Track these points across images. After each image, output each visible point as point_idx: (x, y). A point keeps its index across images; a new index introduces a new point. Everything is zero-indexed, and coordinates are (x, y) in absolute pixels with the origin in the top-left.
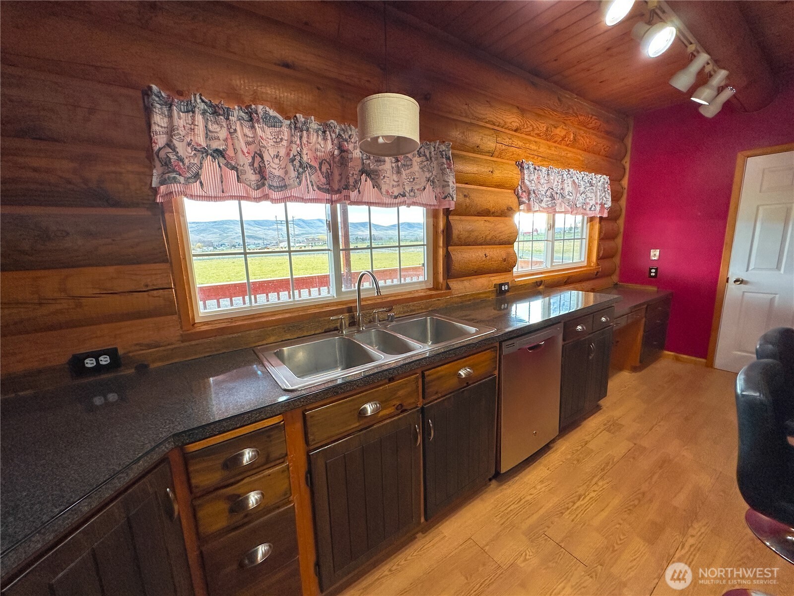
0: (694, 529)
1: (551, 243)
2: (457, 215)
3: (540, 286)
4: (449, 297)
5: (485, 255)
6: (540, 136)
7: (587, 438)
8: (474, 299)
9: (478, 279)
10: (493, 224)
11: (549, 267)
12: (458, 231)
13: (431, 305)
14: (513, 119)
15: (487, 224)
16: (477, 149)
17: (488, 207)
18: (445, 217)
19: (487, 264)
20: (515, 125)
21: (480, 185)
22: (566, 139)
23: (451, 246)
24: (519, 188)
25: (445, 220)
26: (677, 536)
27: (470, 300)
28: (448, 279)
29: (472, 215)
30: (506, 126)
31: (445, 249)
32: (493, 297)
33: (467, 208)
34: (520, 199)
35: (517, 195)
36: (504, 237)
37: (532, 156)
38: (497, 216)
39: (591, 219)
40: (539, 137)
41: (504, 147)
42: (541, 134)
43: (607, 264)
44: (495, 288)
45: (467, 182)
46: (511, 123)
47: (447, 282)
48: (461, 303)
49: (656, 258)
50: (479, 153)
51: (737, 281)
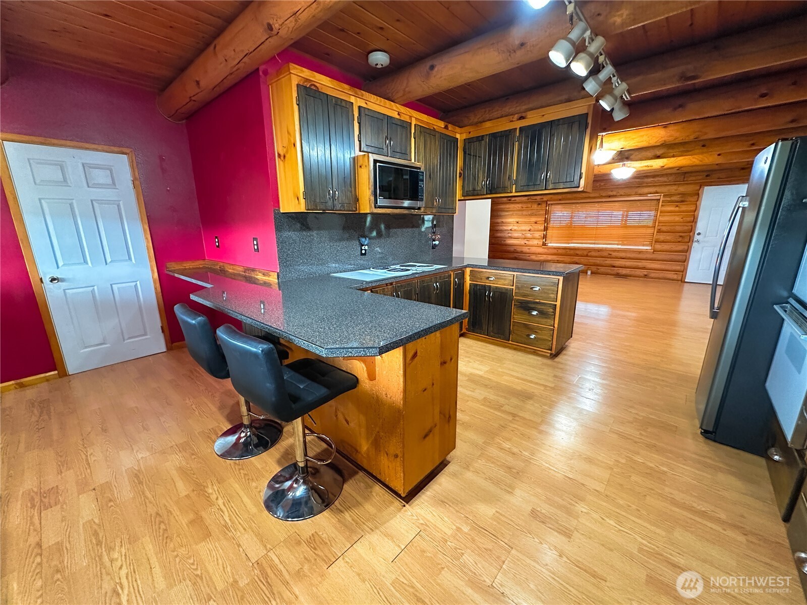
0: (212, 494)
26: (213, 510)
51: (53, 280)
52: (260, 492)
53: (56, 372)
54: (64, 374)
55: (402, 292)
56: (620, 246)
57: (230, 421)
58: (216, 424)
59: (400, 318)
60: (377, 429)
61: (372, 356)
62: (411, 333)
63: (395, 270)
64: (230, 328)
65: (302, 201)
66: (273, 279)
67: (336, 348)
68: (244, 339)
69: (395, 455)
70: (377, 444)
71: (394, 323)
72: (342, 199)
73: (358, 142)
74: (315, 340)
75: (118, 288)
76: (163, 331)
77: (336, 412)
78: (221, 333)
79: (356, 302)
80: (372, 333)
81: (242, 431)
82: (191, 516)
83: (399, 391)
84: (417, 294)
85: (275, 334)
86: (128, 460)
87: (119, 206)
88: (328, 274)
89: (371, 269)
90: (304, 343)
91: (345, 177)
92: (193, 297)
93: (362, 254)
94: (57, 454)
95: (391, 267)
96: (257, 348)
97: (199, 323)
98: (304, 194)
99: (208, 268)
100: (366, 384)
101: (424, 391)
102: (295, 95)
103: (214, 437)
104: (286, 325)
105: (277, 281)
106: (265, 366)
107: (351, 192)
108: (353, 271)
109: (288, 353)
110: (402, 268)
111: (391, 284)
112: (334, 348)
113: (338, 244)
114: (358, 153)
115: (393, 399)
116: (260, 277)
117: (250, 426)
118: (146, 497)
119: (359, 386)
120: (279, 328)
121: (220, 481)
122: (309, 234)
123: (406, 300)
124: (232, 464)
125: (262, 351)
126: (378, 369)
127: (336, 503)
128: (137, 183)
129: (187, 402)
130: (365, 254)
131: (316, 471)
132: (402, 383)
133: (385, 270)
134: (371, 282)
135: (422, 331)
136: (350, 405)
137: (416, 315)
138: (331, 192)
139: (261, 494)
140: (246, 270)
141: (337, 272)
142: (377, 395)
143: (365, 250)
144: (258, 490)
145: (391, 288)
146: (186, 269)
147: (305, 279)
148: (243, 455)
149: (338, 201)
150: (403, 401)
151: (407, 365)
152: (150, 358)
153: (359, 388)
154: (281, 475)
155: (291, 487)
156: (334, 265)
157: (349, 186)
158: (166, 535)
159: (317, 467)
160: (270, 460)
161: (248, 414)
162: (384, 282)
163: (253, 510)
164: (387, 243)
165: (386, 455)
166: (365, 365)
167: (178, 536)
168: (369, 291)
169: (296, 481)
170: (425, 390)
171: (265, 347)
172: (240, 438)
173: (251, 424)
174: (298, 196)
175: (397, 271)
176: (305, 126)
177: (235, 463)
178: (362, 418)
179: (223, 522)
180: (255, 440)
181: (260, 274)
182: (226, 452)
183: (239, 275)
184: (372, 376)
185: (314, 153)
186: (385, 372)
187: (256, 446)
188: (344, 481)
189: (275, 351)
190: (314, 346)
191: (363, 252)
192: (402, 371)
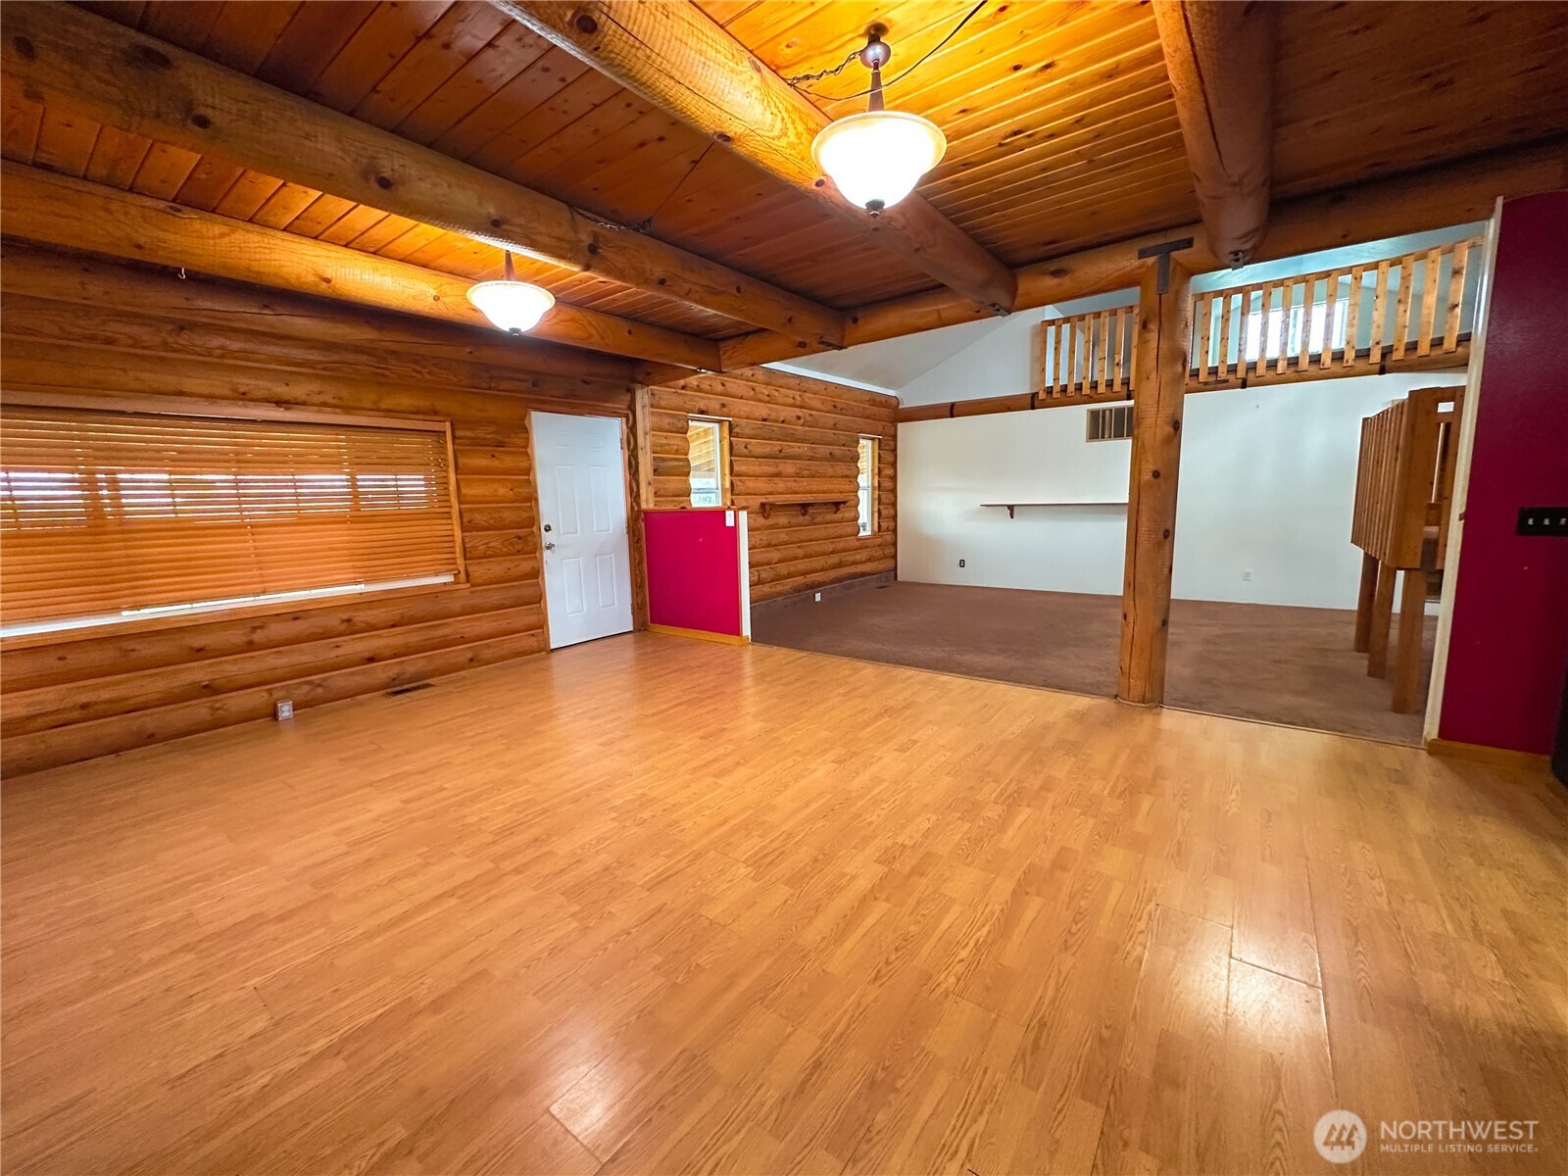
56: (361, 588)
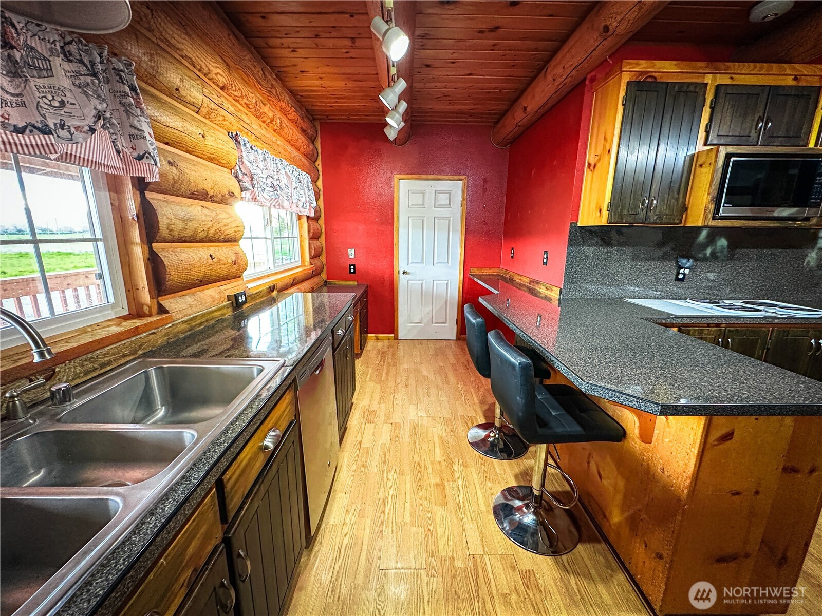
0: (456, 471)
1: (270, 241)
2: (158, 192)
3: (273, 291)
4: (170, 325)
5: (210, 255)
6: (249, 108)
7: (359, 438)
8: (207, 321)
9: (204, 292)
10: (214, 213)
11: (272, 268)
12: (168, 218)
13: (141, 345)
14: (218, 71)
15: (206, 211)
16: (175, 93)
17: (205, 187)
18: (138, 192)
19: (215, 269)
20: (222, 80)
21: (188, 152)
22: (274, 123)
23: (157, 242)
24: (237, 168)
25: (139, 199)
26: (453, 485)
27: (201, 324)
28: (159, 295)
29: (182, 196)
30: (210, 76)
31: (146, 247)
32: (229, 313)
33: (175, 183)
34: (241, 183)
35: (236, 177)
36: (230, 232)
37: (246, 131)
38: (216, 202)
39: (300, 217)
40: (249, 110)
41: (213, 106)
42: (251, 106)
43: (317, 262)
44: (228, 301)
45: (167, 141)
46: (216, 74)
47: (158, 302)
48: (190, 330)
49: (353, 257)
50: (179, 100)
51: (404, 272)
52: (492, 494)
53: (393, 335)
54: (396, 338)
55: (737, 340)
57: (486, 417)
58: (473, 414)
59: (714, 376)
60: (639, 507)
61: (648, 412)
62: (726, 404)
63: (730, 307)
64: (499, 334)
65: (605, 213)
66: (555, 294)
67: (600, 386)
68: (508, 348)
69: (658, 554)
70: (633, 522)
71: (701, 380)
72: (661, 209)
73: (704, 134)
74: (577, 370)
75: (437, 284)
76: (457, 324)
77: (589, 458)
78: (491, 337)
79: (648, 338)
80: (658, 384)
81: (492, 431)
82: (438, 480)
83: (684, 474)
84: (768, 349)
85: (538, 351)
86: (414, 413)
87: (449, 221)
88: (620, 298)
89: (688, 300)
90: (564, 369)
91: (671, 182)
92: (481, 300)
93: (677, 279)
94: (381, 389)
95: (725, 301)
96: (516, 359)
97: (477, 323)
98: (608, 205)
99: (500, 275)
100: (636, 443)
101: (733, 494)
102: (622, 94)
103: (470, 424)
104: (551, 345)
105: (558, 297)
106: (519, 379)
107: (677, 200)
108: (658, 298)
109: (550, 374)
110: (745, 305)
111: (718, 325)
112: (597, 386)
113: (643, 264)
114: (700, 147)
115: (672, 481)
116: (542, 290)
117: (500, 430)
118: (415, 447)
119: (626, 441)
120: (543, 346)
121: (465, 465)
122: (606, 250)
123: (735, 354)
124: (477, 456)
125: (520, 364)
126: (657, 432)
127: (564, 557)
128: (465, 202)
129: (459, 386)
130: (682, 280)
131: (550, 509)
132: (693, 466)
133: (712, 305)
134: (682, 317)
135: (751, 406)
136: (608, 458)
137: (748, 380)
138: (647, 201)
139: (493, 497)
140: (531, 281)
141: (634, 298)
142: (648, 464)
143: (684, 275)
144: (492, 491)
145: (717, 331)
146: (483, 275)
147: (591, 299)
148: (488, 452)
149: (654, 212)
150: (689, 491)
151: (708, 445)
152: (445, 342)
153: (625, 444)
154: (516, 491)
155: (519, 509)
156: (632, 288)
157: (675, 193)
158: (419, 484)
159: (553, 507)
160: (509, 471)
161: (500, 418)
162: (703, 321)
163: (483, 507)
164: (727, 267)
165: (644, 546)
166: (639, 419)
167: (426, 489)
168: (676, 329)
169: (527, 506)
170: (738, 494)
171: (523, 360)
172: (488, 436)
173: (501, 428)
174: (602, 207)
175: (734, 309)
176: (628, 127)
177: (480, 456)
178: (621, 483)
179: (457, 500)
180: (502, 445)
181: (543, 287)
182: (475, 442)
183: (524, 286)
184: (646, 437)
185: (632, 158)
186: (667, 440)
187: (501, 451)
188: (580, 540)
189: (532, 368)
190: (574, 375)
191: (681, 276)
192: (697, 448)
